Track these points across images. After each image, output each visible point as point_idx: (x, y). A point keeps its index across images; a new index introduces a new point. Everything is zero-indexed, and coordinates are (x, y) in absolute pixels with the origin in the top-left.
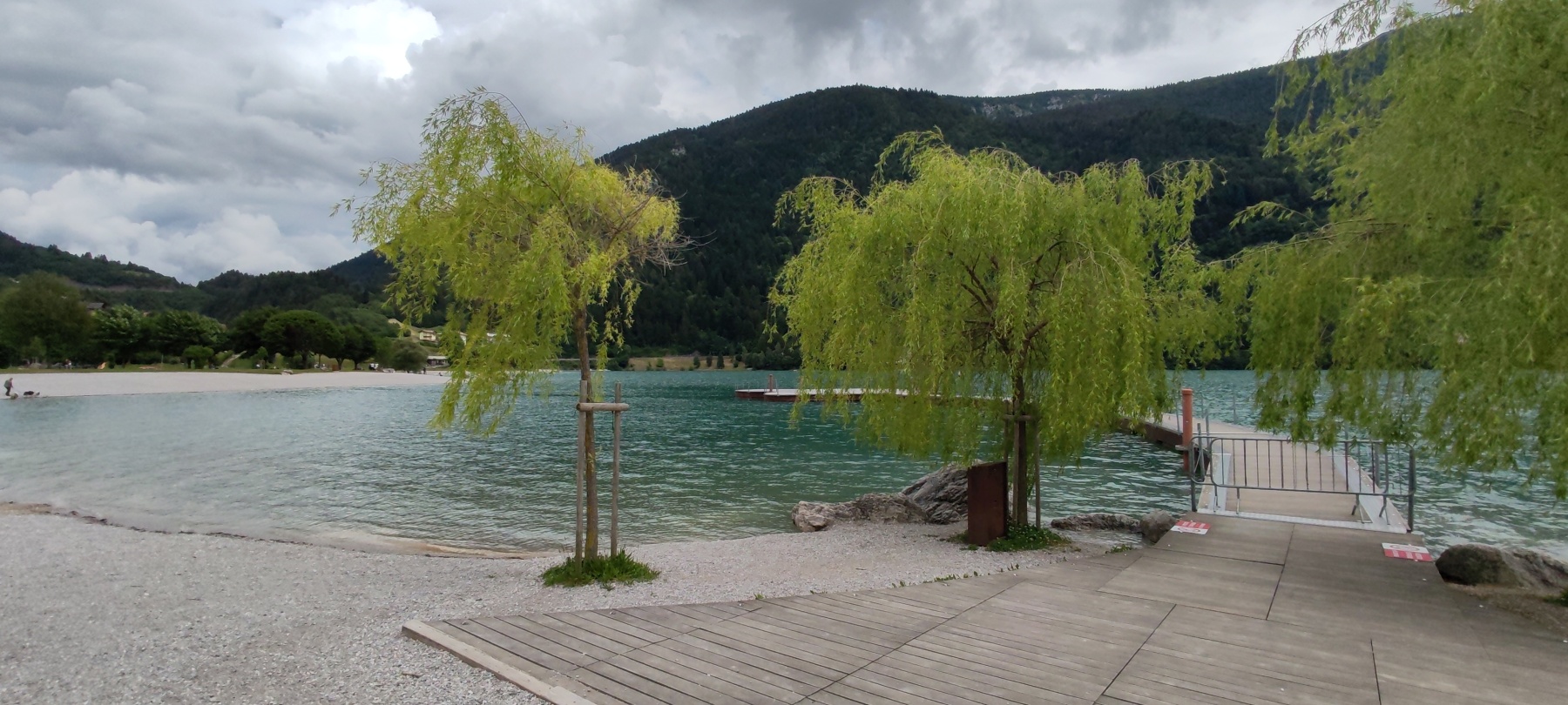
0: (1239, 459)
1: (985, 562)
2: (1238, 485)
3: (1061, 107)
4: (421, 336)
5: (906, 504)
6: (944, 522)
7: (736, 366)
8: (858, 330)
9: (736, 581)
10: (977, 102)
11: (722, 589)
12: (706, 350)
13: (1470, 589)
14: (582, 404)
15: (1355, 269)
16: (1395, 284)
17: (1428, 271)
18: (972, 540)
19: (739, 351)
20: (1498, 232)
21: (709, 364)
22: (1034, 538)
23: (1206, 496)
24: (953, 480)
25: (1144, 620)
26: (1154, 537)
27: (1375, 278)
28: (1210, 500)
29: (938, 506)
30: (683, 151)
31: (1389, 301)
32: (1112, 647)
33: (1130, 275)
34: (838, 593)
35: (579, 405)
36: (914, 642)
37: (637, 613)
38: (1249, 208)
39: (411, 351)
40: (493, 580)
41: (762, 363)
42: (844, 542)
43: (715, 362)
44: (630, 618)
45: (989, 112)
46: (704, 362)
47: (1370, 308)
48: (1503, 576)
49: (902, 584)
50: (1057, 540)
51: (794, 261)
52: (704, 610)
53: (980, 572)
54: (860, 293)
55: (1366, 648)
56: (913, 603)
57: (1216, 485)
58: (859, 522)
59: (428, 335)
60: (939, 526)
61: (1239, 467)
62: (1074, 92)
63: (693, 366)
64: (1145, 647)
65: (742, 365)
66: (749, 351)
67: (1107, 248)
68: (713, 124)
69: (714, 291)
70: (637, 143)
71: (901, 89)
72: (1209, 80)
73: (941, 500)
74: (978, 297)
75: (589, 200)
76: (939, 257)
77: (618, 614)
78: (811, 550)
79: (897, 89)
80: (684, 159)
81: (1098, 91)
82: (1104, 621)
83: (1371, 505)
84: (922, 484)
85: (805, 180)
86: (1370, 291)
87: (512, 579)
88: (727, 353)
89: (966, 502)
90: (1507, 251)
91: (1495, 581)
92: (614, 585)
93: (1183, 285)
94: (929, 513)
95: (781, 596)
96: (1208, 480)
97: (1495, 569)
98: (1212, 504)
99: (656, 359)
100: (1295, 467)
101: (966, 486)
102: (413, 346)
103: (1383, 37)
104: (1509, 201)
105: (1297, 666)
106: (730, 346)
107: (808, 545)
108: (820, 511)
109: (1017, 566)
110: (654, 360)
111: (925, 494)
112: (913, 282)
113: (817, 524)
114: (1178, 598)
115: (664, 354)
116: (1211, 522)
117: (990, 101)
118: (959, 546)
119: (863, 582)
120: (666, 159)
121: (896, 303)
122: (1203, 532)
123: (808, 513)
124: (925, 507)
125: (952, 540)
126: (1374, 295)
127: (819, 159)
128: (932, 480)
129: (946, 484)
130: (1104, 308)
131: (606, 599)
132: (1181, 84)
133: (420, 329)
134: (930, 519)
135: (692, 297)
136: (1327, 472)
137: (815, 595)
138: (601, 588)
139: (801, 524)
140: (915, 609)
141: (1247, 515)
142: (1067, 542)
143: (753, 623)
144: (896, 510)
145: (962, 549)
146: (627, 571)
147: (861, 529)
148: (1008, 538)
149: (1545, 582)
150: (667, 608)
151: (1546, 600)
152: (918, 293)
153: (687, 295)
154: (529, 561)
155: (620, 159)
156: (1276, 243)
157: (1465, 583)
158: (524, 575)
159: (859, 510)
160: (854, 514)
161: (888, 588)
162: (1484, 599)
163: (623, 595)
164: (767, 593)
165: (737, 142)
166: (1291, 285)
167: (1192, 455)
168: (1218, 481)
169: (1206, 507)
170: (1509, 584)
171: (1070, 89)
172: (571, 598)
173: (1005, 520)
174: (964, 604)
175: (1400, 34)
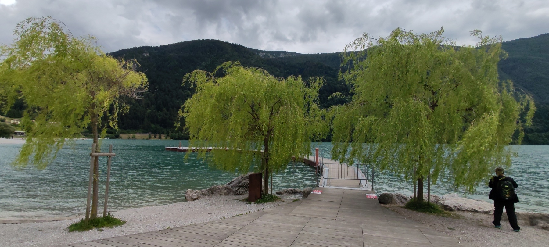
0: (331, 170)
1: (254, 208)
2: (330, 178)
3: (284, 57)
4: (12, 122)
5: (228, 188)
6: (241, 194)
7: (166, 138)
8: (212, 126)
9: (159, 222)
10: (258, 51)
11: (154, 226)
12: (155, 132)
13: (386, 205)
14: (93, 153)
15: (359, 114)
16: (368, 119)
17: (376, 116)
18: (249, 200)
19: (168, 132)
20: (391, 106)
21: (155, 137)
22: (270, 198)
23: (321, 181)
24: (245, 179)
25: (302, 223)
26: (306, 196)
27: (364, 116)
28: (323, 183)
29: (239, 189)
30: (148, 55)
31: (366, 123)
32: (292, 233)
33: (300, 112)
34: (200, 224)
35: (91, 154)
36: (227, 239)
37: (113, 240)
38: (333, 94)
39: (5, 128)
40: (41, 232)
41: (177, 137)
42: (204, 204)
43: (158, 136)
44: (110, 242)
45: (261, 55)
46: (153, 136)
47: (362, 125)
48: (393, 201)
49: (224, 218)
50: (277, 198)
51: (189, 100)
52: (144, 235)
53: (252, 211)
54: (213, 113)
55: (360, 225)
56: (227, 224)
57: (324, 178)
58: (210, 196)
59: (16, 121)
60: (239, 196)
61: (330, 172)
62: (288, 52)
63: (148, 138)
64: (302, 232)
65: (169, 138)
66: (172, 132)
67: (293, 103)
68: (161, 46)
69: (159, 109)
70: (128, 49)
71: (233, 43)
72: (325, 54)
73: (240, 187)
74: (254, 117)
75: (102, 70)
76: (242, 102)
77: (105, 241)
78: (191, 208)
79: (231, 43)
80: (148, 58)
81: (295, 53)
82: (290, 225)
83: (364, 182)
84: (234, 181)
85: (196, 70)
86: (362, 120)
87: (51, 231)
88: (163, 133)
89: (248, 187)
90: (393, 112)
91: (391, 203)
92: (104, 229)
93: (315, 116)
94: (236, 192)
95: (178, 226)
96: (322, 177)
97: (391, 199)
98: (323, 184)
99: (132, 135)
100: (345, 171)
101: (248, 181)
102: (7, 126)
103: (366, 50)
104: (393, 98)
105: (343, 233)
106: (164, 130)
107: (190, 206)
108: (195, 193)
109: (264, 208)
110: (131, 135)
111: (235, 185)
112: (233, 111)
113: (194, 197)
114: (312, 215)
115: (136, 133)
116: (323, 190)
117: (262, 52)
118: (245, 203)
119: (210, 218)
120: (141, 57)
121: (226, 117)
122: (320, 193)
123: (191, 194)
124: (234, 190)
125: (243, 200)
126: (363, 121)
127: (202, 64)
128: (237, 179)
129: (242, 181)
130: (291, 122)
131: (99, 235)
132: (318, 54)
133: (11, 119)
134: (236, 193)
135: (149, 111)
136: (353, 173)
137: (191, 225)
138: (97, 231)
139: (188, 198)
140: (227, 227)
141: (332, 187)
142: (280, 199)
143: (165, 238)
144: (224, 191)
145: (246, 204)
146: (111, 222)
147: (211, 198)
148: (262, 199)
149: (402, 202)
150: (128, 236)
151: (402, 207)
152: (235, 114)
153: (147, 110)
154: (62, 221)
155: (117, 55)
156: (340, 105)
157: (385, 204)
158: (59, 228)
159: (211, 192)
160: (209, 193)
161: (219, 220)
162: (388, 208)
163: (107, 232)
164: (172, 226)
165: (170, 54)
166: (343, 117)
167: (317, 169)
168: (325, 177)
169: (321, 185)
170: (394, 204)
171: (287, 51)
172: (82, 236)
173: (261, 193)
174: (245, 223)
175: (370, 49)
